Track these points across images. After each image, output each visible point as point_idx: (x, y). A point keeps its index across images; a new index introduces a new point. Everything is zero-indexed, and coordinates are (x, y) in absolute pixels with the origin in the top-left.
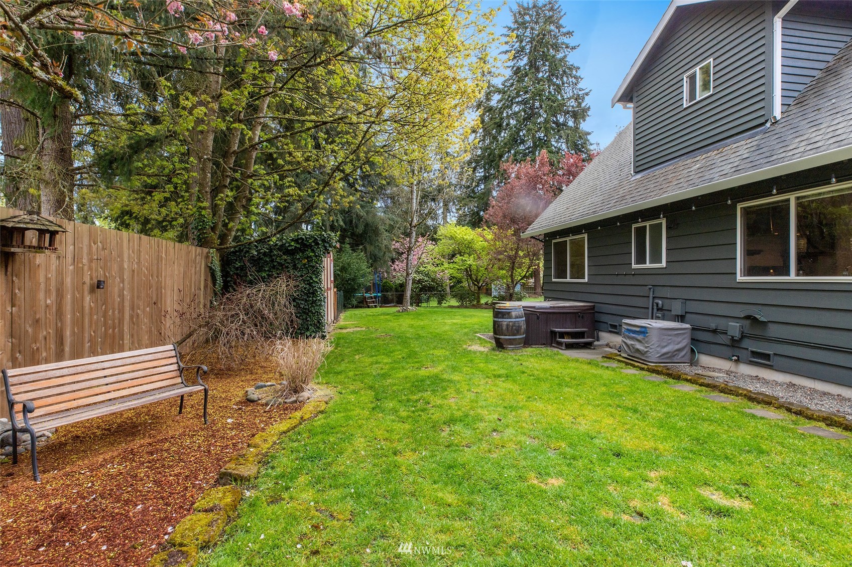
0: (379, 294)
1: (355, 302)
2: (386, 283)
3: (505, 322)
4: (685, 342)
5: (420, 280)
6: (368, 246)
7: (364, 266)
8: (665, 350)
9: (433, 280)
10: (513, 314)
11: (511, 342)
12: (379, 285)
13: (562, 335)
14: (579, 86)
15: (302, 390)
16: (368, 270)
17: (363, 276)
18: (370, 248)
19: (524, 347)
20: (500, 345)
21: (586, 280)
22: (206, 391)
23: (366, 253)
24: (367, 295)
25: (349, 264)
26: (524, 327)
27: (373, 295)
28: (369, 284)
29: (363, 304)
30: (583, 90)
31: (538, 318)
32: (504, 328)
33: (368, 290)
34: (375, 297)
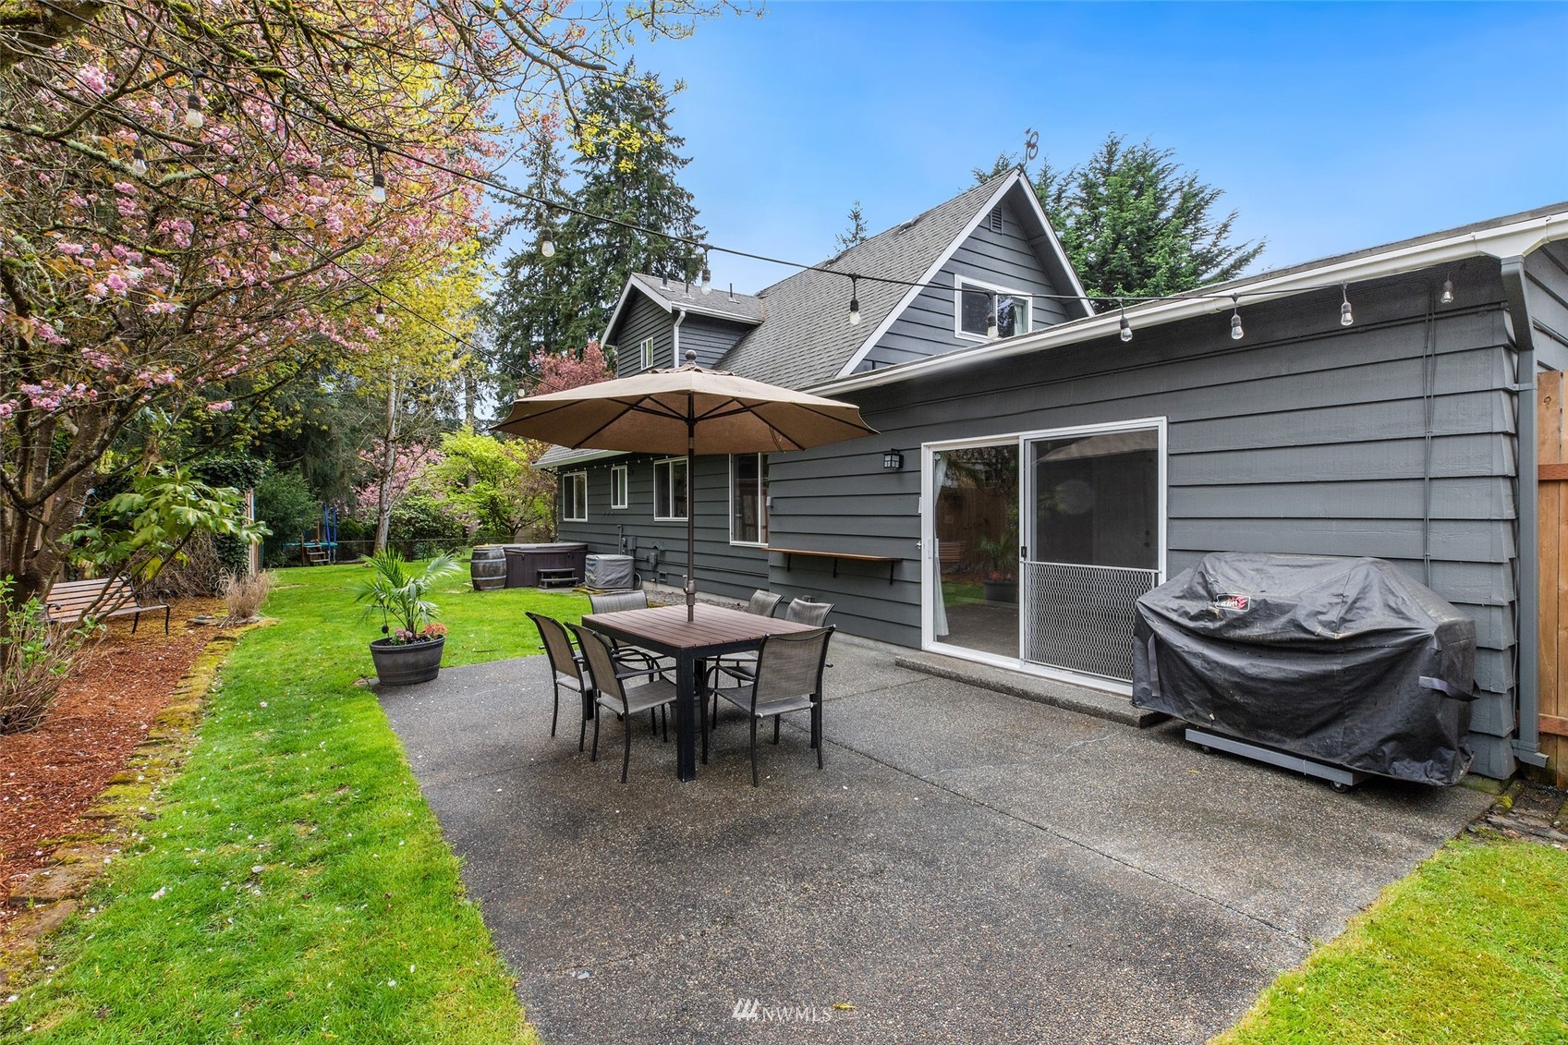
0: (332, 544)
1: (283, 558)
2: (347, 523)
3: (481, 562)
4: (627, 570)
5: (411, 518)
6: (309, 460)
7: (303, 497)
8: (609, 578)
9: (435, 519)
10: (491, 555)
11: (488, 583)
12: (332, 528)
13: (548, 575)
14: (694, 221)
15: (250, 615)
16: (311, 503)
17: (302, 513)
18: (312, 463)
19: (505, 588)
20: (477, 587)
21: (586, 520)
22: (168, 609)
23: (305, 476)
24: (310, 545)
25: (274, 495)
26: (503, 568)
27: (320, 545)
28: (312, 526)
29: (299, 559)
30: (699, 228)
31: (523, 559)
32: (481, 569)
33: (310, 536)
34: (325, 549)
